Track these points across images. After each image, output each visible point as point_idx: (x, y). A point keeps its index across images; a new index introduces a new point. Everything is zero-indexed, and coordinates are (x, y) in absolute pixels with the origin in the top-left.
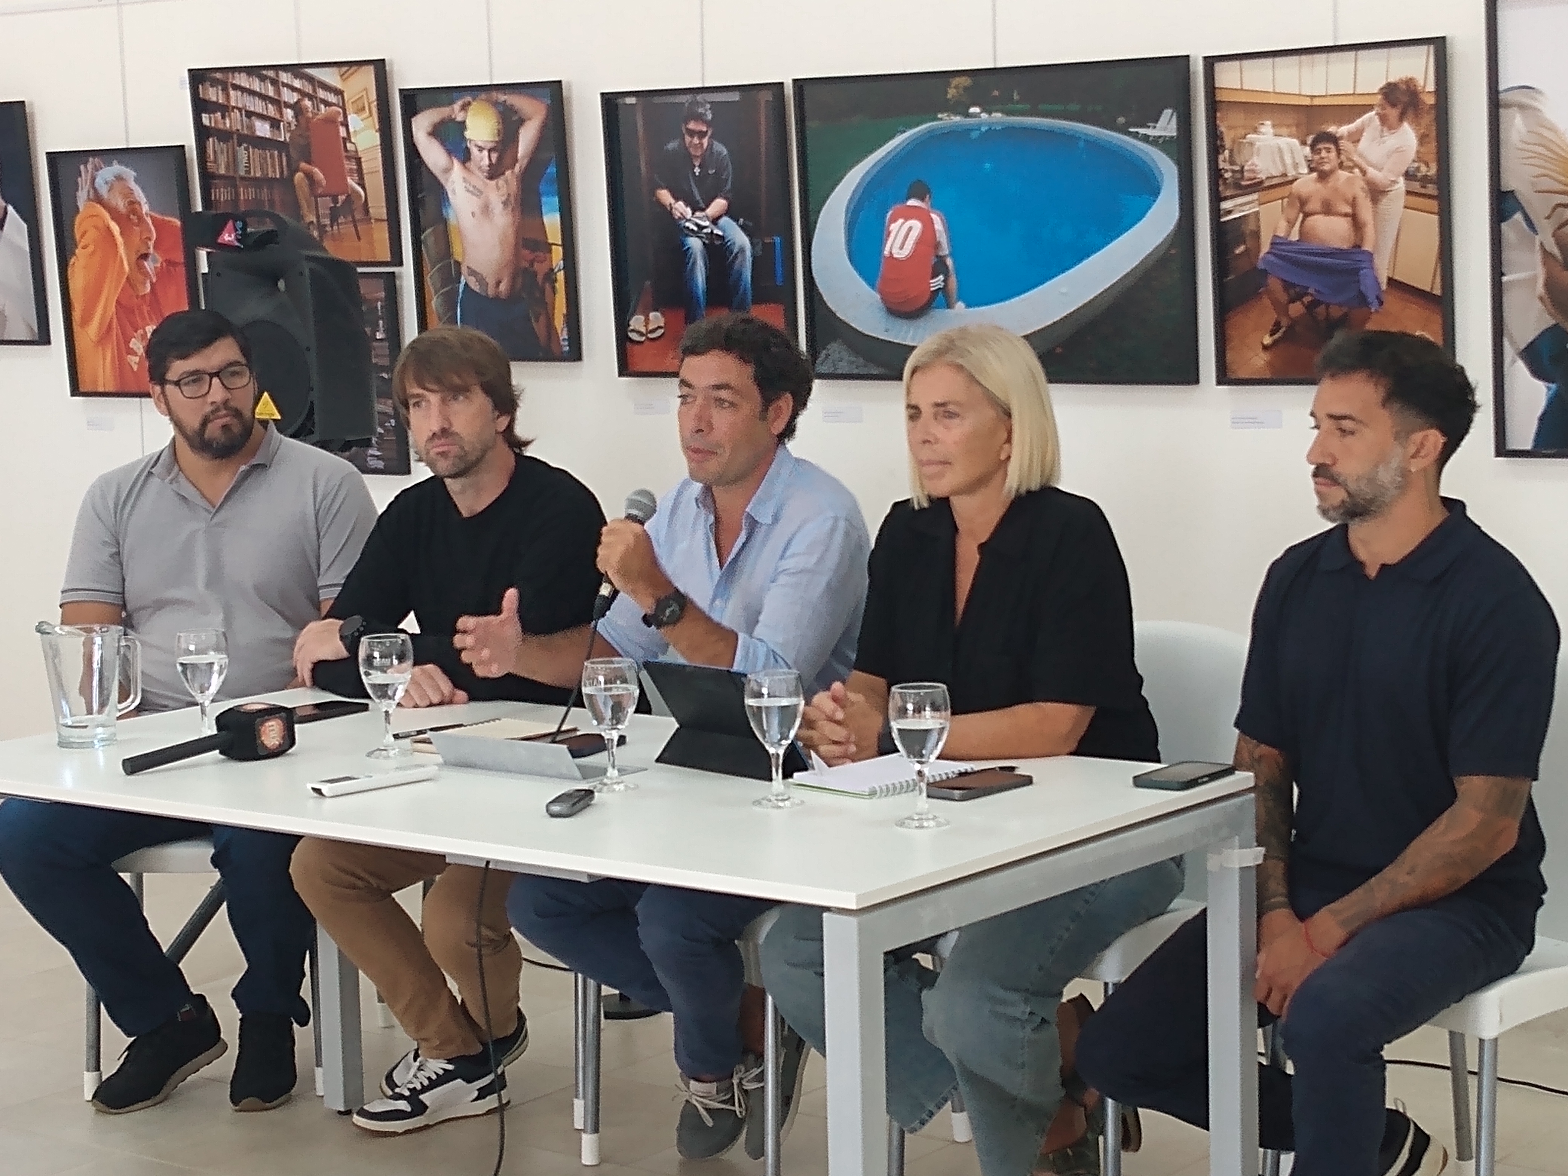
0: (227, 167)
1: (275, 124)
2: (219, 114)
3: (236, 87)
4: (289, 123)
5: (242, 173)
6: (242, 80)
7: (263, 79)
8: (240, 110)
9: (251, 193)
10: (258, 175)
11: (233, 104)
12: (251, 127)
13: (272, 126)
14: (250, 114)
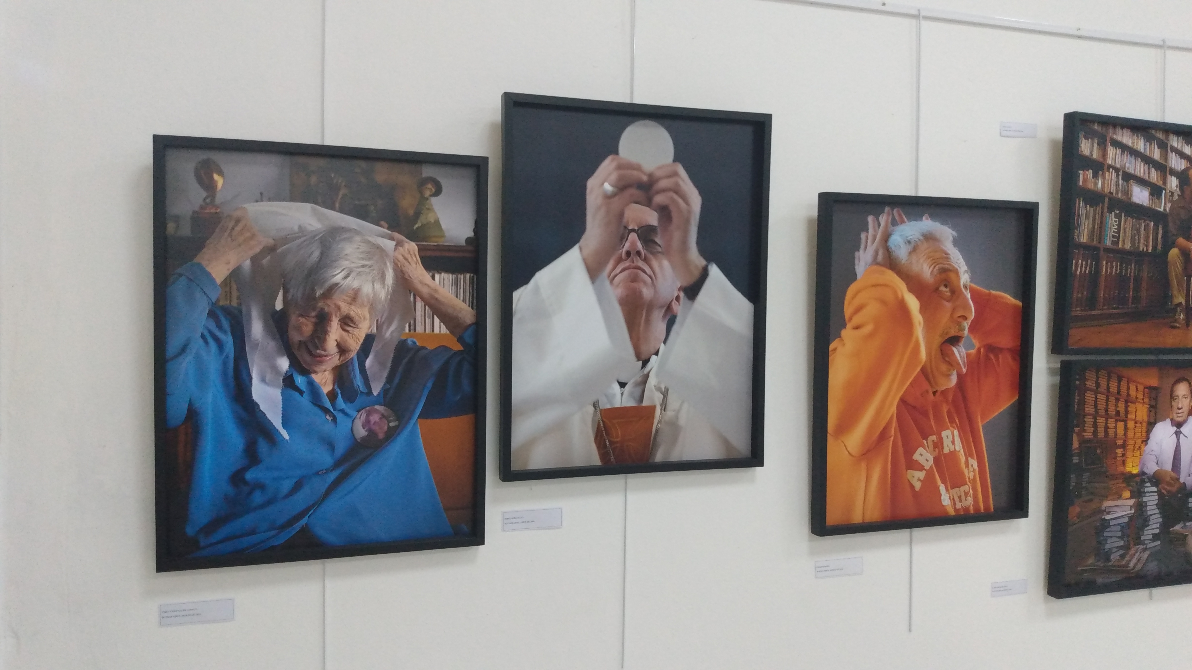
0: (1091, 236)
1: (1156, 191)
2: (1090, 173)
3: (1117, 144)
4: (1172, 193)
5: (1108, 243)
6: (1126, 137)
7: (1149, 139)
8: (1117, 170)
9: (1116, 268)
10: (1128, 246)
11: (1110, 161)
12: (1127, 193)
13: (1152, 194)
14: (1128, 177)
